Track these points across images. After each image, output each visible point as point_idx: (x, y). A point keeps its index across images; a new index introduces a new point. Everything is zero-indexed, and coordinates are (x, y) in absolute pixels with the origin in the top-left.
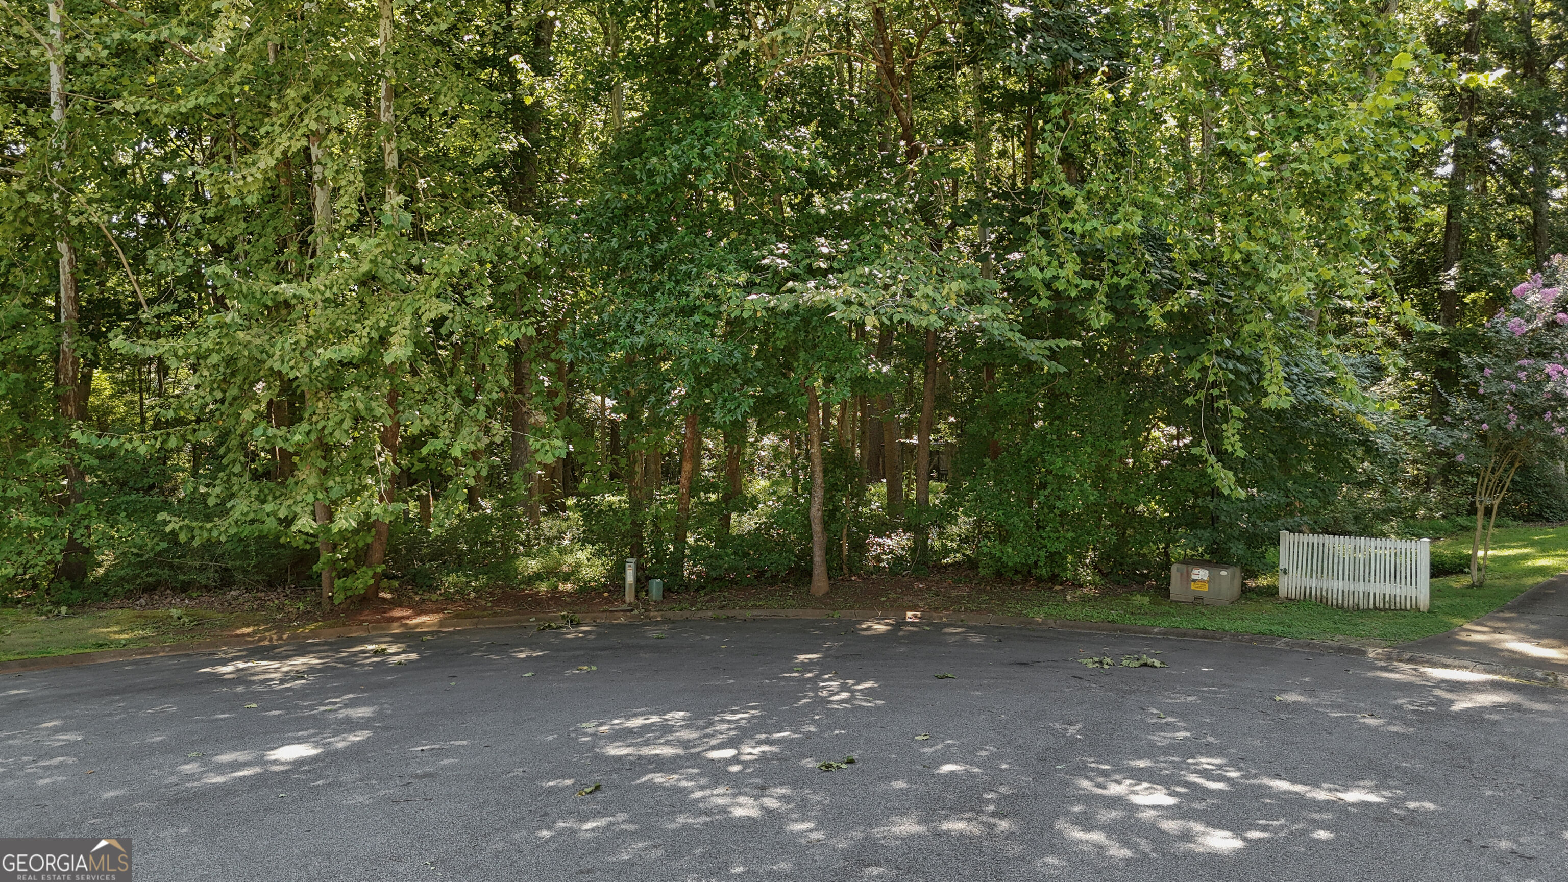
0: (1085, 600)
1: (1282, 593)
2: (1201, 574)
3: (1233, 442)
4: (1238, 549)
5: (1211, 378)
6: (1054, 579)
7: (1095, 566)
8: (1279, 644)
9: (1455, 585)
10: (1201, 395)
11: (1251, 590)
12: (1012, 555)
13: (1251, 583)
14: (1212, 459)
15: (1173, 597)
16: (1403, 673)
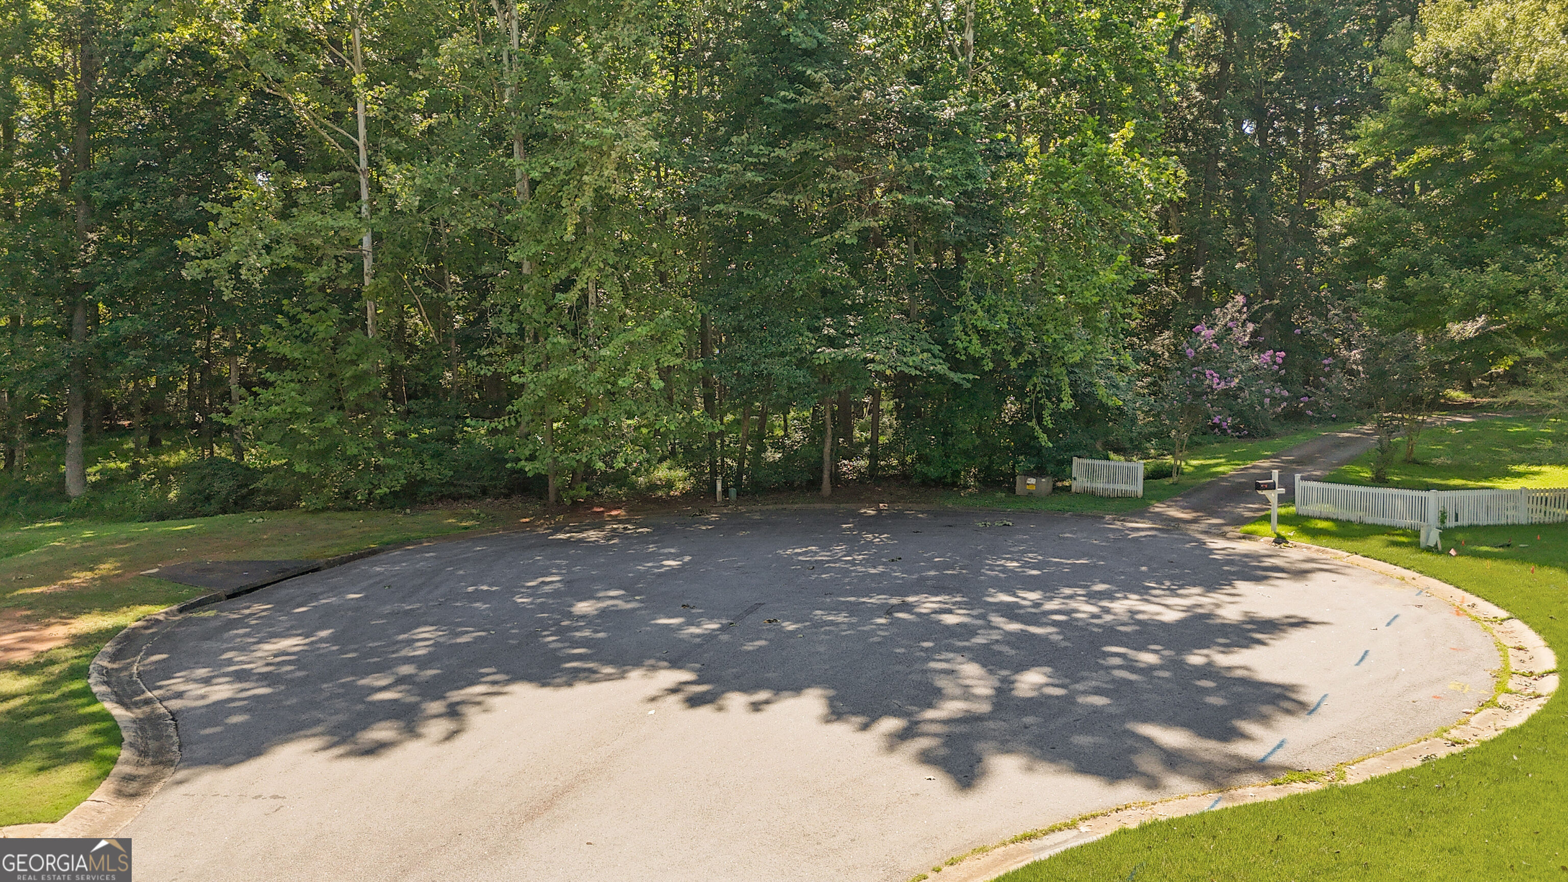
0: (971, 495)
1: (1073, 489)
2: (1032, 481)
3: (1048, 421)
4: (1051, 468)
5: (1038, 389)
6: (954, 484)
7: (975, 476)
8: (1066, 515)
9: (1166, 483)
10: (1033, 397)
11: (1058, 488)
12: (933, 472)
13: (1059, 484)
14: (1037, 428)
15: (1017, 493)
16: (1118, 525)
